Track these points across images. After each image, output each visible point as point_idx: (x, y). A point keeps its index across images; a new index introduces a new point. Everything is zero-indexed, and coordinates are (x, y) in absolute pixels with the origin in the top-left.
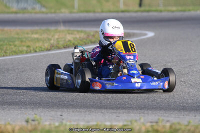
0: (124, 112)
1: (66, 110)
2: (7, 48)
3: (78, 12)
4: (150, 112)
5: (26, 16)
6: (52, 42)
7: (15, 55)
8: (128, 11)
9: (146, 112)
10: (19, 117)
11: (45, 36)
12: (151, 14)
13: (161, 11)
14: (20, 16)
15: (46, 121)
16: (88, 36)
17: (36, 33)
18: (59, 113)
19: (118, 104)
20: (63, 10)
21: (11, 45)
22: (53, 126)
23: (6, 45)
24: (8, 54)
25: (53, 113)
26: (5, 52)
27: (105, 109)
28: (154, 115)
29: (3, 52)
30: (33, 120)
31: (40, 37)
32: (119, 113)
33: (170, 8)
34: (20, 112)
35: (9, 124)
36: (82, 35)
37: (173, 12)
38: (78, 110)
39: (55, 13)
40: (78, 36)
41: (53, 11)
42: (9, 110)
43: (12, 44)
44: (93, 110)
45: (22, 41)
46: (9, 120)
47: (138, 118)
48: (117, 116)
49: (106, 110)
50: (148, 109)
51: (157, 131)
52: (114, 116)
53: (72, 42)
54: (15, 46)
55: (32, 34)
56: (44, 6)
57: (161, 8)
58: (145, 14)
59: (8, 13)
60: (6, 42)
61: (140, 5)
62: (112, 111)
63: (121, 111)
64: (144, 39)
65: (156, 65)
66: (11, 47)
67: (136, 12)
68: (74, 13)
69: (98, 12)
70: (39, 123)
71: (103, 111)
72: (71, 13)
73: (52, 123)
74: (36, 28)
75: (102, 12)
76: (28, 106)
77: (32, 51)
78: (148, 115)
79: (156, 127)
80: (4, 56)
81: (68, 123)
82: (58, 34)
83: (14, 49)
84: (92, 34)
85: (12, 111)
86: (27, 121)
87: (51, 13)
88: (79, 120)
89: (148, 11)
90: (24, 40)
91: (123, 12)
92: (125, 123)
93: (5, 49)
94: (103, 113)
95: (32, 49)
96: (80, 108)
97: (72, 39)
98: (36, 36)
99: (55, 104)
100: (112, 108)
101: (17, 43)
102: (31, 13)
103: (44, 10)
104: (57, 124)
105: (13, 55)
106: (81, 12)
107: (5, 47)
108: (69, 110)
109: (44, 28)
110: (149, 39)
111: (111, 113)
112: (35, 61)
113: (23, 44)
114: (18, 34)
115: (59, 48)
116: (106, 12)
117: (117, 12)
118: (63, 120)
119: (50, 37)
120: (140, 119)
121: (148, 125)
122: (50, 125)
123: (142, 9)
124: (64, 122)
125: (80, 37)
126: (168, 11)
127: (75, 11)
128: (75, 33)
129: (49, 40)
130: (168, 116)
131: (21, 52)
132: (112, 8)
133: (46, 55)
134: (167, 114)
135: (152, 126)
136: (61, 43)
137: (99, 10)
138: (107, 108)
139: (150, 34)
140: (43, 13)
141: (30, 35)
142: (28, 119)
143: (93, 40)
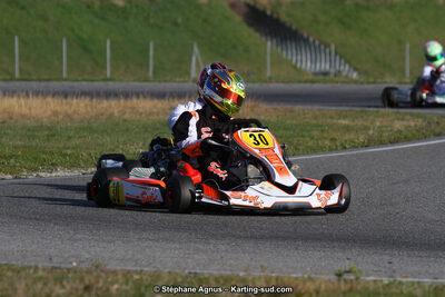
1: (396, 253)
2: (298, 141)
6: (371, 132)
11: (359, 122)
16: (429, 123)
17: (345, 117)
18: (386, 258)
21: (303, 136)
23: (298, 136)
25: (377, 258)
26: (296, 149)
30: (348, 272)
31: (352, 124)
34: (323, 254)
35: (310, 278)
36: (420, 122)
38: (416, 252)
39: (374, 83)
40: (412, 124)
41: (371, 80)
42: (306, 251)
43: (306, 134)
44: (440, 254)
45: (323, 131)
53: (404, 133)
54: (312, 138)
55: (339, 119)
56: (355, 69)
59: (300, 82)
60: (298, 131)
66: (305, 139)
74: (345, 108)
76: (336, 244)
77: (339, 148)
82: (381, 119)
83: (310, 143)
84: (436, 120)
85: (310, 252)
86: (339, 275)
87: (369, 83)
88: (420, 273)
90: (326, 128)
93: (295, 142)
95: (338, 144)
96: (420, 249)
97: (403, 129)
98: (344, 122)
99: (379, 240)
101: (315, 133)
102: (336, 82)
105: (308, 153)
107: (296, 139)
108: (401, 253)
109: (357, 109)
112: (345, 164)
113: (325, 135)
114: (315, 118)
115: (382, 143)
118: (394, 271)
119: (368, 124)
125: (416, 126)
128: (408, 117)
129: (366, 128)
131: (321, 149)
133: (362, 154)
136: (385, 134)
141: (335, 121)
143: (437, 130)
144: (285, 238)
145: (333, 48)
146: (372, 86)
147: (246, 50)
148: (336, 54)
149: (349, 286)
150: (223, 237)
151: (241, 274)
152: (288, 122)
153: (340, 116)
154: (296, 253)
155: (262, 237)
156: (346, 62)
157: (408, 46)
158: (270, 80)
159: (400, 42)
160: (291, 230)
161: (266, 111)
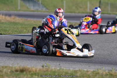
0: (92, 65)
1: (61, 62)
2: (29, 29)
4: (106, 65)
5: (39, 13)
10: (37, 64)
13: (110, 14)
14: (36, 13)
15: (52, 67)
22: (56, 70)
23: (29, 27)
25: (55, 63)
27: (82, 62)
28: (108, 67)
29: (27, 31)
30: (46, 66)
32: (90, 65)
33: (114, 12)
34: (37, 62)
35: (33, 67)
38: (68, 62)
44: (76, 63)
46: (33, 65)
49: (82, 63)
50: (105, 64)
51: (112, 75)
52: (87, 66)
56: (47, 9)
57: (109, 12)
62: (86, 64)
63: (91, 64)
65: (108, 42)
69: (77, 13)
70: (49, 68)
71: (81, 64)
73: (56, 68)
75: (79, 13)
76: (42, 59)
78: (105, 67)
79: (111, 73)
80: (28, 33)
81: (64, 69)
84: (74, 24)
85: (33, 61)
86: (43, 66)
88: (69, 67)
92: (94, 70)
93: (28, 29)
96: (69, 61)
102: (42, 12)
104: (58, 69)
106: (68, 12)
107: (28, 28)
111: (85, 65)
114: (35, 22)
116: (81, 13)
118: (61, 67)
121: (107, 71)
122: (55, 69)
124: (62, 68)
134: (115, 67)
135: (109, 72)
137: (78, 12)
138: (83, 62)
140: (48, 12)
145: (40, 2)
147: (12, 2)
148: (41, 4)
149: (46, 69)
150: (4, 56)
151: (11, 66)
152: (26, 23)
154: (28, 62)
156: (45, 7)
158: (20, 10)
161: (18, 20)
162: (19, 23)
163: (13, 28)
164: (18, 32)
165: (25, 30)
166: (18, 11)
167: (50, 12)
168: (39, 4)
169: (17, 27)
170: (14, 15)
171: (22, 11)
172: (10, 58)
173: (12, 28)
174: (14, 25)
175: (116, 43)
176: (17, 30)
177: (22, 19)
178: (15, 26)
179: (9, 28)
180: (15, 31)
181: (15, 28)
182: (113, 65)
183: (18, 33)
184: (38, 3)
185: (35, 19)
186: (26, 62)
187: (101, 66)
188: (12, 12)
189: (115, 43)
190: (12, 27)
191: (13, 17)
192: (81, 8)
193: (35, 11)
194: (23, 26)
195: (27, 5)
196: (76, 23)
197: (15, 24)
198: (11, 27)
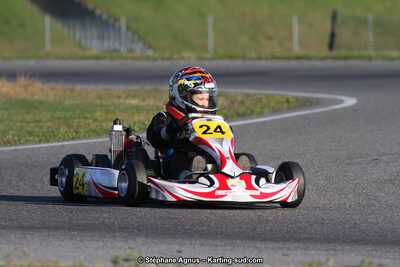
0: (296, 248)
1: (187, 242)
2: (79, 123)
3: (213, 59)
4: (347, 248)
5: (117, 64)
7: (94, 137)
8: (308, 58)
9: (339, 248)
10: (100, 253)
11: (151, 102)
12: (351, 63)
13: (370, 59)
14: (104, 64)
16: (232, 103)
17: (134, 97)
18: (175, 248)
19: (287, 232)
20: (186, 54)
21: (86, 118)
23: (79, 117)
24: (82, 136)
25: (164, 247)
26: (76, 132)
27: (262, 240)
28: (353, 254)
29: (72, 130)
30: (126, 260)
31: (142, 104)
32: (289, 249)
33: (387, 53)
34: (101, 244)
36: (221, 101)
37: (393, 59)
38: (211, 241)
39: (169, 59)
41: (167, 55)
42: (82, 241)
43: (88, 115)
44: (239, 242)
45: (107, 112)
46: (82, 258)
47: (323, 259)
48: (284, 255)
49: (263, 243)
50: (343, 242)
54: (96, 120)
55: (127, 97)
56: (150, 47)
57: (371, 53)
58: (340, 63)
59: (82, 58)
60: (78, 112)
61: (331, 46)
62: (276, 245)
63: (292, 246)
64: (337, 110)
65: (358, 160)
66: (87, 121)
67: (323, 59)
68: (206, 59)
69: (251, 59)
71: (258, 245)
72: (200, 59)
74: (135, 87)
75: (259, 58)
76: (117, 234)
78: (343, 254)
80: (73, 139)
83: (93, 126)
84: (239, 99)
85: (86, 242)
86: (115, 262)
87: (163, 59)
89: (346, 58)
90: (112, 108)
91: (298, 58)
93: (76, 124)
94: (257, 248)
96: (215, 238)
98: (134, 102)
99: (169, 229)
100: (275, 240)
101: (98, 114)
102: (126, 58)
103: (150, 53)
105: (90, 136)
106: (220, 58)
107: (76, 121)
108: (193, 242)
109: (149, 87)
110: (345, 109)
111: (273, 248)
113: (110, 116)
114: (100, 98)
116: (267, 59)
117: (288, 58)
120: (328, 260)
123: (335, 53)
126: (384, 58)
127: (209, 56)
130: (380, 257)
132: (277, 51)
134: (379, 253)
137: (254, 55)
138: (265, 240)
139: (350, 102)
140: (148, 58)
141: (122, 101)
142: (117, 257)
143: (242, 110)
144: (57, 228)
145: (123, 22)
146: (167, 63)
147: (22, 25)
148: (128, 28)
152: (67, 102)
153: (129, 95)
154: (69, 243)
155: (31, 228)
157: (210, 20)
158: (48, 56)
159: (202, 16)
160: (67, 219)
161: (41, 91)
162: (41, 103)
163: (21, 121)
164: (38, 136)
165: (63, 129)
166: (41, 58)
167: (155, 60)
168: (120, 29)
169: (38, 118)
170: (26, 74)
171: (57, 58)
172: (4, 232)
173: (16, 121)
174: (24, 111)
175: (386, 163)
176: (37, 129)
177: (53, 89)
178: (28, 113)
179: (6, 122)
180: (29, 134)
181: (29, 123)
182: (374, 244)
183: (40, 141)
184: (116, 26)
185: (101, 88)
186: (59, 246)
187: (327, 250)
188: (18, 63)
189: (383, 165)
190: (19, 118)
191: (22, 81)
192: (269, 38)
193: (104, 58)
194: (58, 113)
195: (77, 36)
196: (248, 95)
197: (29, 106)
198: (15, 118)
